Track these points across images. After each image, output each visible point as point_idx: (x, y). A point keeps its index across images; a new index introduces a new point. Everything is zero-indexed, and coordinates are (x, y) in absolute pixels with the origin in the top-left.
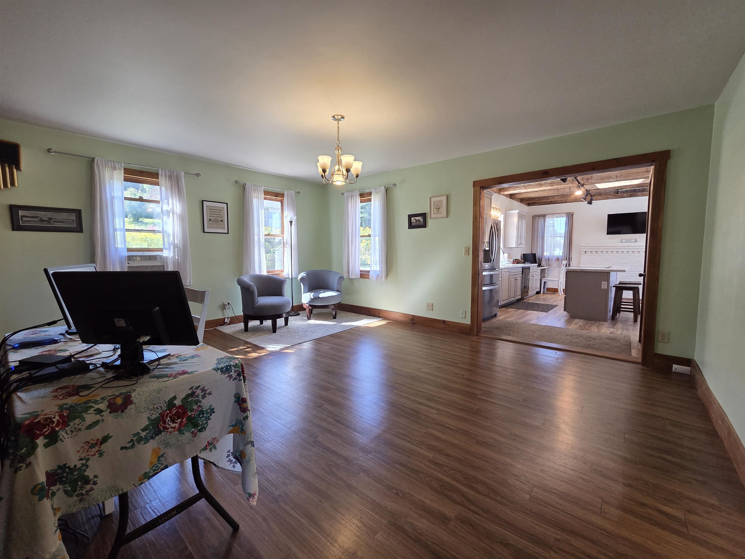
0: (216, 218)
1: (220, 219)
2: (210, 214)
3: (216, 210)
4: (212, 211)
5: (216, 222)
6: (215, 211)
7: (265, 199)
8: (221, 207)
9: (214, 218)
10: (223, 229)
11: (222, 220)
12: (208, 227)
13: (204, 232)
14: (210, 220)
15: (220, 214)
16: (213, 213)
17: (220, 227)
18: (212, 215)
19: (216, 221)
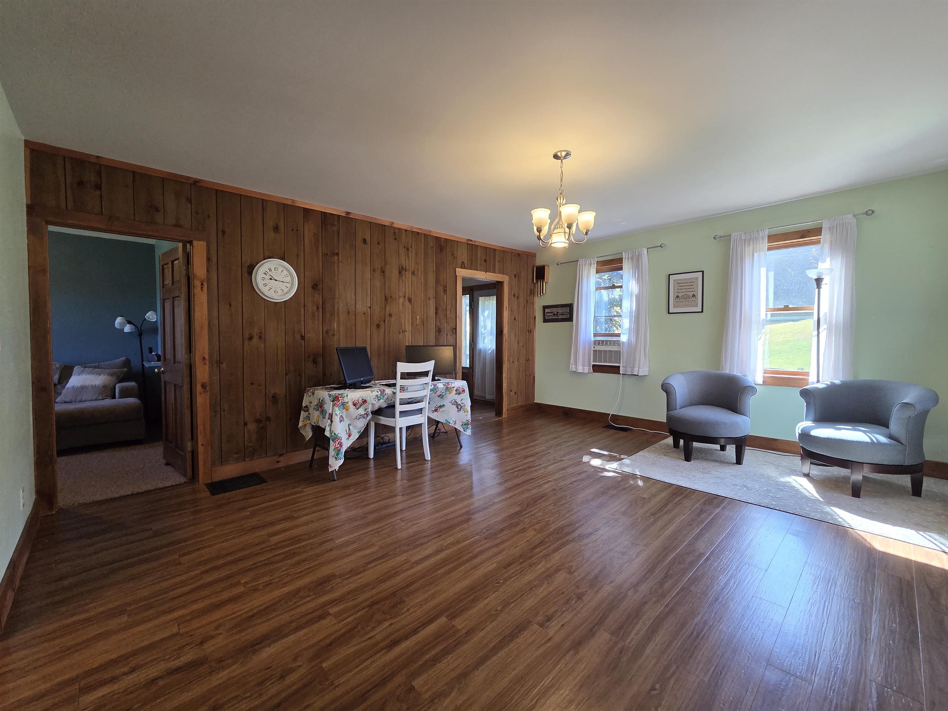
0: (686, 293)
1: (691, 294)
2: (678, 289)
3: (687, 283)
4: (681, 285)
5: (685, 299)
6: (684, 284)
7: (769, 249)
8: (694, 278)
9: (683, 294)
10: (695, 307)
11: (694, 294)
12: (675, 306)
13: (669, 313)
14: (678, 297)
15: (692, 287)
16: (682, 288)
17: (691, 304)
18: (680, 291)
19: (686, 297)
